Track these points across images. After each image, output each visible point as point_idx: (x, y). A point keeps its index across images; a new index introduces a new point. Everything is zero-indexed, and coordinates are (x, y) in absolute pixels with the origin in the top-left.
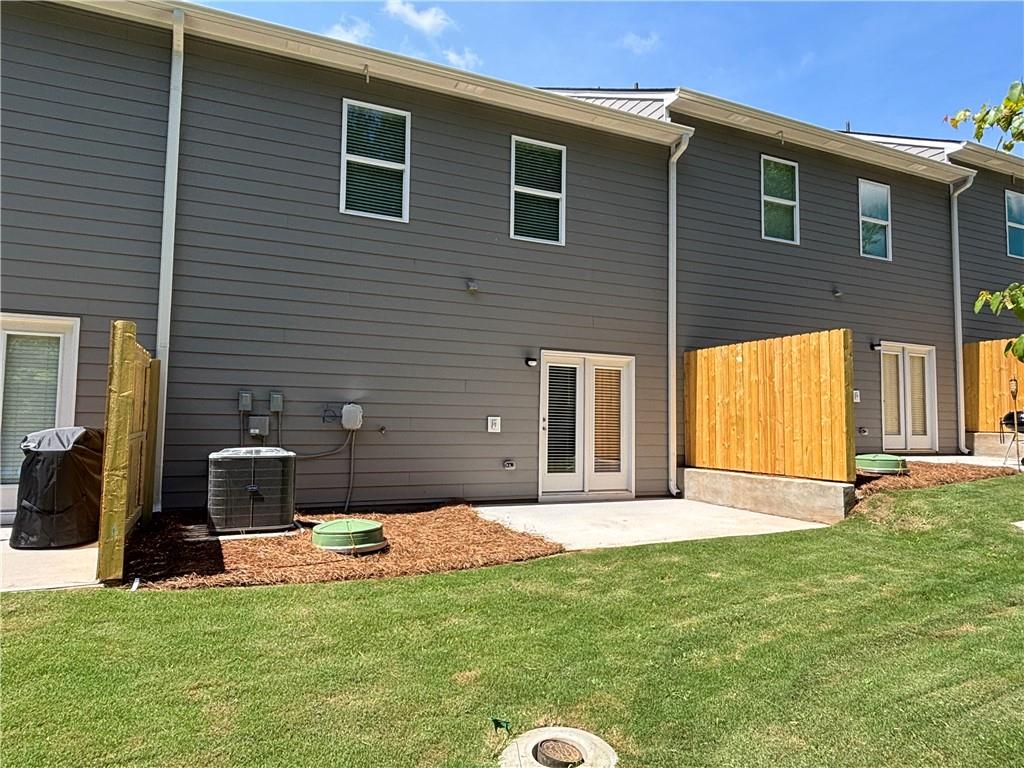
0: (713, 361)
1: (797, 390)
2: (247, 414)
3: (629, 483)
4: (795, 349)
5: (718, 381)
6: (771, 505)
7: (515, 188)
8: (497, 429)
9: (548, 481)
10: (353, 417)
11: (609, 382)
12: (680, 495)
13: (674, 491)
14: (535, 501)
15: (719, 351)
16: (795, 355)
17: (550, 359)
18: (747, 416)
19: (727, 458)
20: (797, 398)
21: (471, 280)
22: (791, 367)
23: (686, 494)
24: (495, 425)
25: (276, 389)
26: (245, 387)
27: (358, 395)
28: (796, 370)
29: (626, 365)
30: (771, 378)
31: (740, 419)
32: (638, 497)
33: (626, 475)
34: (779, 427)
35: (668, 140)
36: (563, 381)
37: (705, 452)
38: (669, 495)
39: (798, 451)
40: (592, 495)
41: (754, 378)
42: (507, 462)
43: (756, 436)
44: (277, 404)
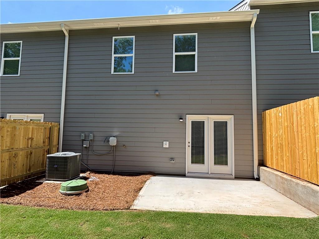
0: (272, 114)
1: (304, 131)
2: (83, 140)
3: (232, 172)
4: (302, 108)
5: (273, 124)
6: (290, 194)
7: (175, 54)
8: (167, 146)
9: (190, 167)
10: (113, 141)
11: (220, 128)
12: (258, 179)
13: (256, 176)
14: (184, 176)
15: (273, 111)
16: (302, 111)
18: (284, 144)
19: (277, 164)
20: (304, 136)
21: (157, 91)
22: (301, 118)
23: (261, 179)
24: (166, 145)
25: (91, 132)
26: (83, 132)
28: (303, 120)
29: (229, 119)
30: (293, 124)
31: (282, 145)
32: (237, 178)
33: (230, 168)
34: (297, 151)
35: (248, 19)
36: (198, 128)
37: (270, 160)
38: (253, 179)
39: (306, 166)
41: (286, 124)
42: (172, 159)
43: (288, 155)
44: (91, 138)
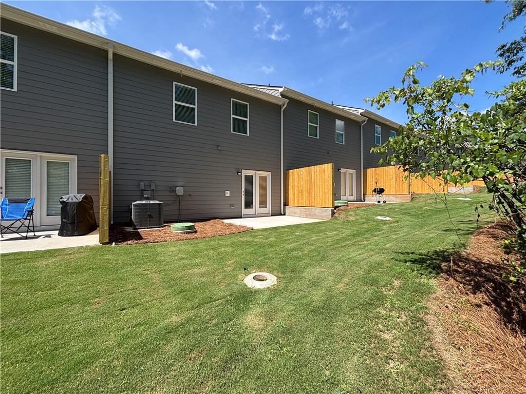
0: (294, 174)
1: (318, 182)
2: (143, 190)
3: (269, 211)
4: (318, 169)
5: (296, 179)
6: (311, 215)
7: (233, 116)
8: (228, 195)
9: (245, 211)
10: (180, 191)
11: (263, 180)
12: (284, 215)
13: (283, 213)
14: (241, 217)
15: (296, 171)
16: (318, 171)
17: (245, 172)
18: (304, 190)
19: (298, 203)
20: (318, 184)
21: (219, 146)
22: (317, 175)
23: (286, 214)
24: (228, 194)
25: (152, 181)
26: (142, 181)
27: (182, 184)
28: (318, 176)
29: (268, 174)
30: (311, 178)
31: (302, 191)
32: (272, 216)
33: (269, 209)
34: (313, 193)
35: (280, 103)
36: (249, 179)
37: (292, 201)
38: (281, 215)
39: (319, 199)
40: (259, 215)
41: (306, 178)
42: (232, 205)
43: (306, 195)
44: (153, 187)
